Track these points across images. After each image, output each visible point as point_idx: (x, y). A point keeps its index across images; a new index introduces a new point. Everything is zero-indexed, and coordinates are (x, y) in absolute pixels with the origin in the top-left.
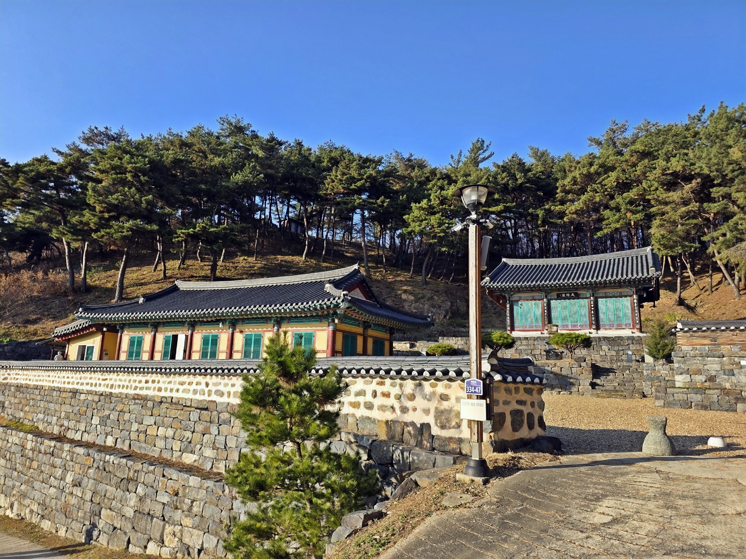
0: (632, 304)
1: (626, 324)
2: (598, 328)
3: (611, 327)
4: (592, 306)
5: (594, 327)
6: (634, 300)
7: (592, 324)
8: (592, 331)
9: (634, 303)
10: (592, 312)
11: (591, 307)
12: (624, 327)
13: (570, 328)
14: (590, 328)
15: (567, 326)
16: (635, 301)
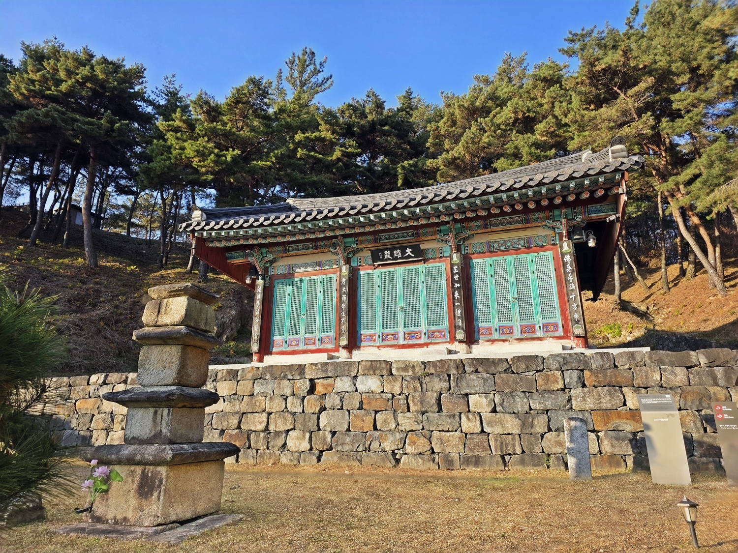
0: (560, 265)
1: (546, 326)
2: (471, 339)
3: (504, 335)
4: (456, 277)
5: (460, 335)
6: (563, 255)
7: (456, 327)
8: (456, 346)
9: (565, 264)
10: (457, 295)
11: (453, 281)
12: (539, 333)
13: (402, 341)
14: (453, 339)
15: (395, 336)
16: (568, 258)
